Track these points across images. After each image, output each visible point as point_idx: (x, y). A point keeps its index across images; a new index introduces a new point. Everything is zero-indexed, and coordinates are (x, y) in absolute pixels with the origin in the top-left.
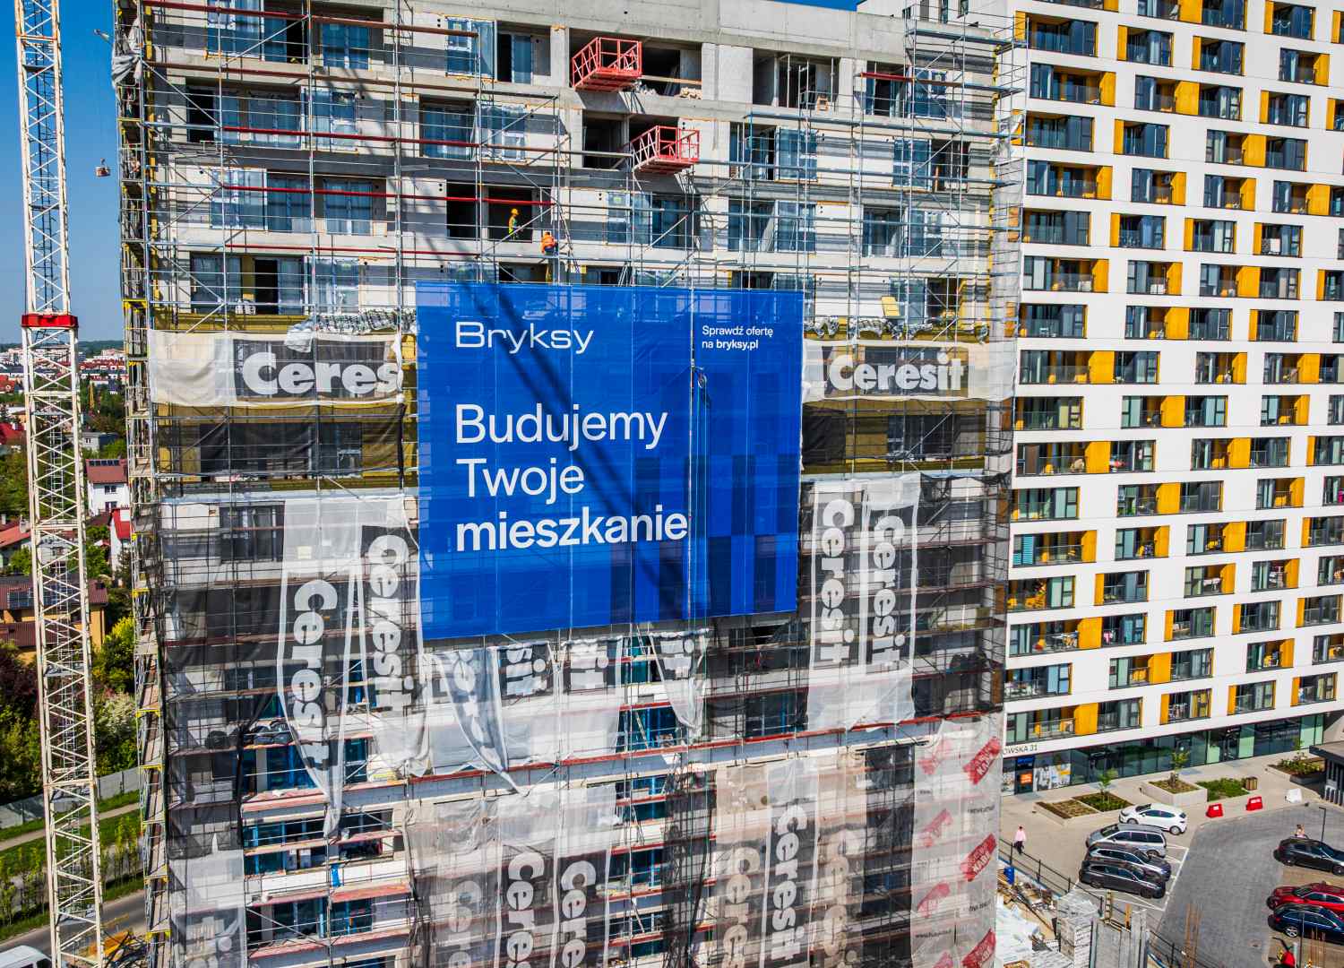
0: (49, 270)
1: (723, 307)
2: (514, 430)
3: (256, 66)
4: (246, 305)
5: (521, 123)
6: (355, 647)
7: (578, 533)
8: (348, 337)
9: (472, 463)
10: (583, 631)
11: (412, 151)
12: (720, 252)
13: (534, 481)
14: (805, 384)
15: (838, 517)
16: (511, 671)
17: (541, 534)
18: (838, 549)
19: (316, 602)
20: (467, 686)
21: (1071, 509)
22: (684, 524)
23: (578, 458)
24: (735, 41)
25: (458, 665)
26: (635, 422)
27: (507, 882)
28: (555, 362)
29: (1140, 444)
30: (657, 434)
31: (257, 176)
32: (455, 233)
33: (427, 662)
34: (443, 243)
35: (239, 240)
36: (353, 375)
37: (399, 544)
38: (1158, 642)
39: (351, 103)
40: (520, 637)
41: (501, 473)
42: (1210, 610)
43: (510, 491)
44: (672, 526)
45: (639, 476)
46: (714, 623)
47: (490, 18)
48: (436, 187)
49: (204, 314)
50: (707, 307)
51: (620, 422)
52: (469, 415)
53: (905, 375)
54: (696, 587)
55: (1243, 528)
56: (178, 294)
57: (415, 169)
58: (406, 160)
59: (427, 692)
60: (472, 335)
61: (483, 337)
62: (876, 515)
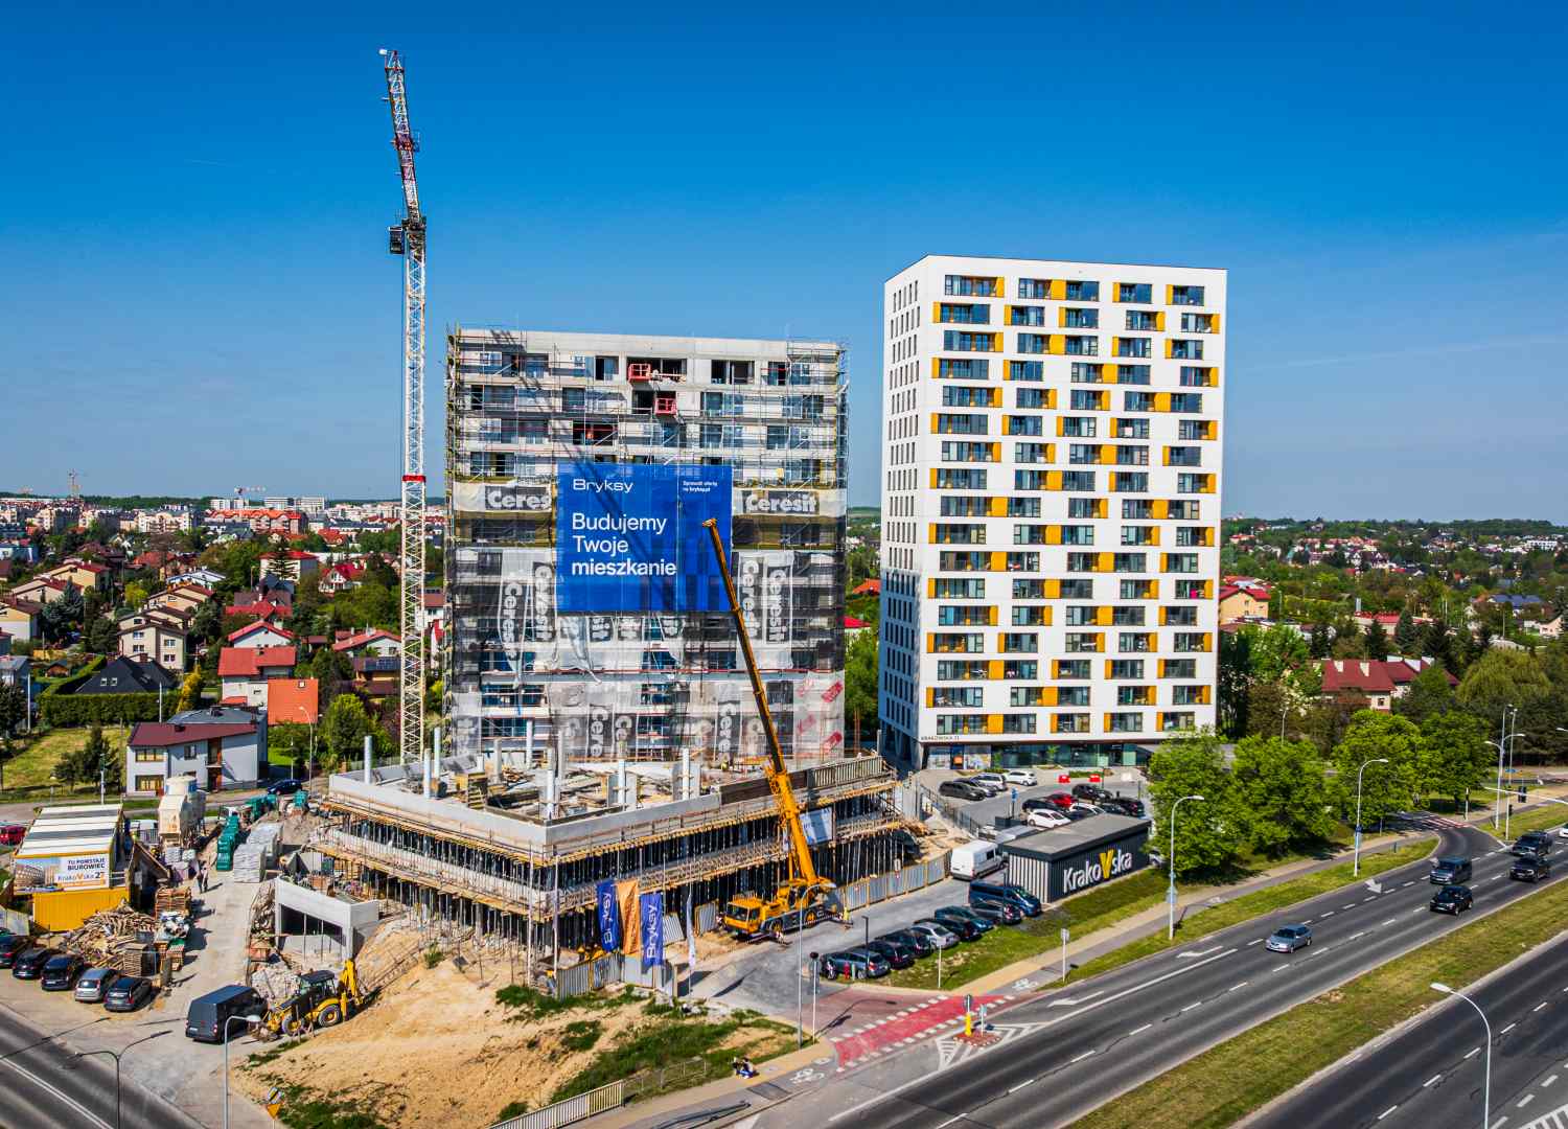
0: (415, 456)
1: (697, 473)
2: (597, 524)
3: (497, 379)
4: (492, 472)
5: (605, 397)
6: (529, 614)
7: (625, 569)
8: (531, 485)
9: (579, 538)
10: (626, 613)
11: (559, 410)
12: (696, 448)
13: (606, 546)
14: (734, 508)
15: (751, 569)
16: (594, 628)
17: (610, 569)
18: (752, 584)
19: (514, 592)
20: (576, 632)
21: (979, 592)
22: (674, 568)
23: (625, 537)
24: (703, 357)
25: (571, 624)
26: (651, 523)
27: (591, 721)
28: (616, 497)
29: (1030, 555)
30: (662, 528)
31: (498, 421)
32: (576, 443)
33: (559, 622)
34: (571, 447)
35: (489, 447)
36: (532, 500)
37: (547, 570)
39: (535, 392)
40: (599, 613)
41: (592, 542)
42: (1088, 662)
43: (595, 550)
44: (669, 569)
45: (654, 546)
46: (690, 614)
47: (593, 355)
48: (569, 424)
49: (475, 476)
50: (689, 473)
51: (645, 522)
52: (578, 517)
53: (786, 504)
54: (680, 597)
55: (1111, 610)
56: (465, 468)
57: (558, 417)
58: (555, 414)
59: (558, 634)
60: (581, 485)
61: (585, 486)
62: (771, 570)
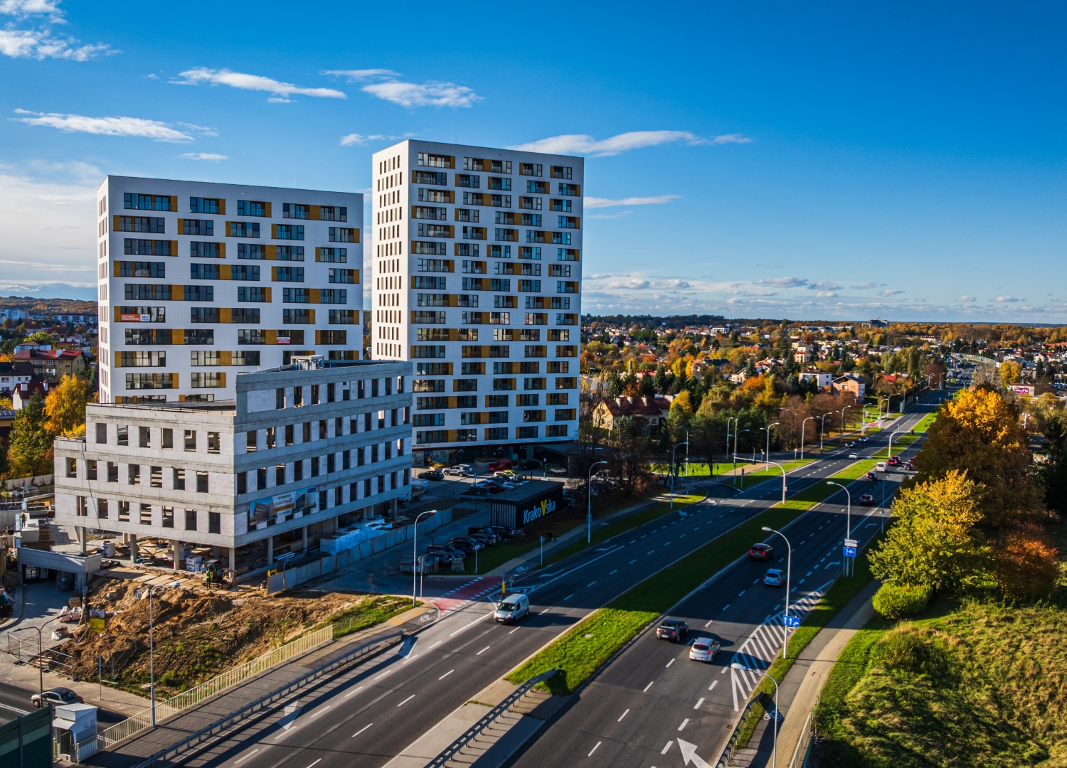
21: (442, 354)
38: (482, 407)
55: (519, 365)
